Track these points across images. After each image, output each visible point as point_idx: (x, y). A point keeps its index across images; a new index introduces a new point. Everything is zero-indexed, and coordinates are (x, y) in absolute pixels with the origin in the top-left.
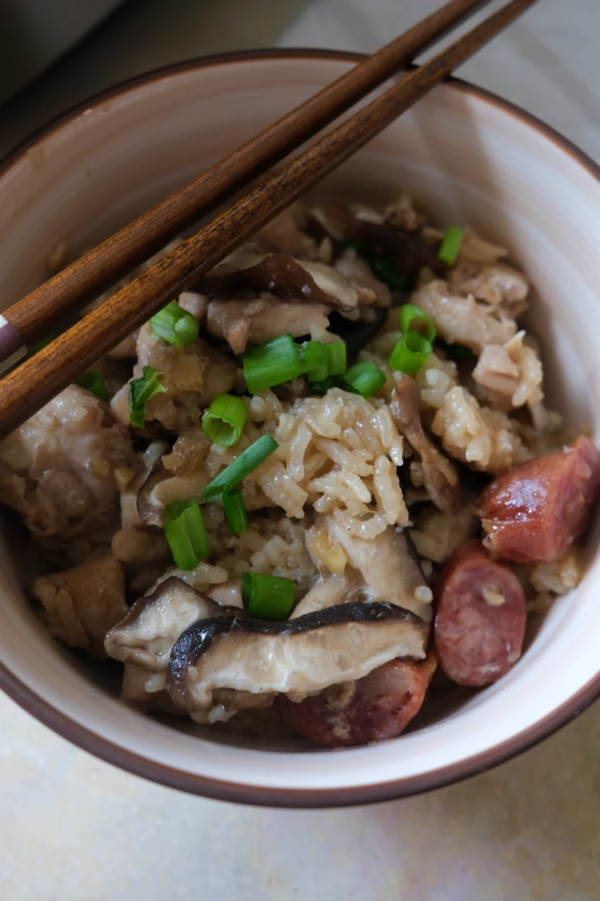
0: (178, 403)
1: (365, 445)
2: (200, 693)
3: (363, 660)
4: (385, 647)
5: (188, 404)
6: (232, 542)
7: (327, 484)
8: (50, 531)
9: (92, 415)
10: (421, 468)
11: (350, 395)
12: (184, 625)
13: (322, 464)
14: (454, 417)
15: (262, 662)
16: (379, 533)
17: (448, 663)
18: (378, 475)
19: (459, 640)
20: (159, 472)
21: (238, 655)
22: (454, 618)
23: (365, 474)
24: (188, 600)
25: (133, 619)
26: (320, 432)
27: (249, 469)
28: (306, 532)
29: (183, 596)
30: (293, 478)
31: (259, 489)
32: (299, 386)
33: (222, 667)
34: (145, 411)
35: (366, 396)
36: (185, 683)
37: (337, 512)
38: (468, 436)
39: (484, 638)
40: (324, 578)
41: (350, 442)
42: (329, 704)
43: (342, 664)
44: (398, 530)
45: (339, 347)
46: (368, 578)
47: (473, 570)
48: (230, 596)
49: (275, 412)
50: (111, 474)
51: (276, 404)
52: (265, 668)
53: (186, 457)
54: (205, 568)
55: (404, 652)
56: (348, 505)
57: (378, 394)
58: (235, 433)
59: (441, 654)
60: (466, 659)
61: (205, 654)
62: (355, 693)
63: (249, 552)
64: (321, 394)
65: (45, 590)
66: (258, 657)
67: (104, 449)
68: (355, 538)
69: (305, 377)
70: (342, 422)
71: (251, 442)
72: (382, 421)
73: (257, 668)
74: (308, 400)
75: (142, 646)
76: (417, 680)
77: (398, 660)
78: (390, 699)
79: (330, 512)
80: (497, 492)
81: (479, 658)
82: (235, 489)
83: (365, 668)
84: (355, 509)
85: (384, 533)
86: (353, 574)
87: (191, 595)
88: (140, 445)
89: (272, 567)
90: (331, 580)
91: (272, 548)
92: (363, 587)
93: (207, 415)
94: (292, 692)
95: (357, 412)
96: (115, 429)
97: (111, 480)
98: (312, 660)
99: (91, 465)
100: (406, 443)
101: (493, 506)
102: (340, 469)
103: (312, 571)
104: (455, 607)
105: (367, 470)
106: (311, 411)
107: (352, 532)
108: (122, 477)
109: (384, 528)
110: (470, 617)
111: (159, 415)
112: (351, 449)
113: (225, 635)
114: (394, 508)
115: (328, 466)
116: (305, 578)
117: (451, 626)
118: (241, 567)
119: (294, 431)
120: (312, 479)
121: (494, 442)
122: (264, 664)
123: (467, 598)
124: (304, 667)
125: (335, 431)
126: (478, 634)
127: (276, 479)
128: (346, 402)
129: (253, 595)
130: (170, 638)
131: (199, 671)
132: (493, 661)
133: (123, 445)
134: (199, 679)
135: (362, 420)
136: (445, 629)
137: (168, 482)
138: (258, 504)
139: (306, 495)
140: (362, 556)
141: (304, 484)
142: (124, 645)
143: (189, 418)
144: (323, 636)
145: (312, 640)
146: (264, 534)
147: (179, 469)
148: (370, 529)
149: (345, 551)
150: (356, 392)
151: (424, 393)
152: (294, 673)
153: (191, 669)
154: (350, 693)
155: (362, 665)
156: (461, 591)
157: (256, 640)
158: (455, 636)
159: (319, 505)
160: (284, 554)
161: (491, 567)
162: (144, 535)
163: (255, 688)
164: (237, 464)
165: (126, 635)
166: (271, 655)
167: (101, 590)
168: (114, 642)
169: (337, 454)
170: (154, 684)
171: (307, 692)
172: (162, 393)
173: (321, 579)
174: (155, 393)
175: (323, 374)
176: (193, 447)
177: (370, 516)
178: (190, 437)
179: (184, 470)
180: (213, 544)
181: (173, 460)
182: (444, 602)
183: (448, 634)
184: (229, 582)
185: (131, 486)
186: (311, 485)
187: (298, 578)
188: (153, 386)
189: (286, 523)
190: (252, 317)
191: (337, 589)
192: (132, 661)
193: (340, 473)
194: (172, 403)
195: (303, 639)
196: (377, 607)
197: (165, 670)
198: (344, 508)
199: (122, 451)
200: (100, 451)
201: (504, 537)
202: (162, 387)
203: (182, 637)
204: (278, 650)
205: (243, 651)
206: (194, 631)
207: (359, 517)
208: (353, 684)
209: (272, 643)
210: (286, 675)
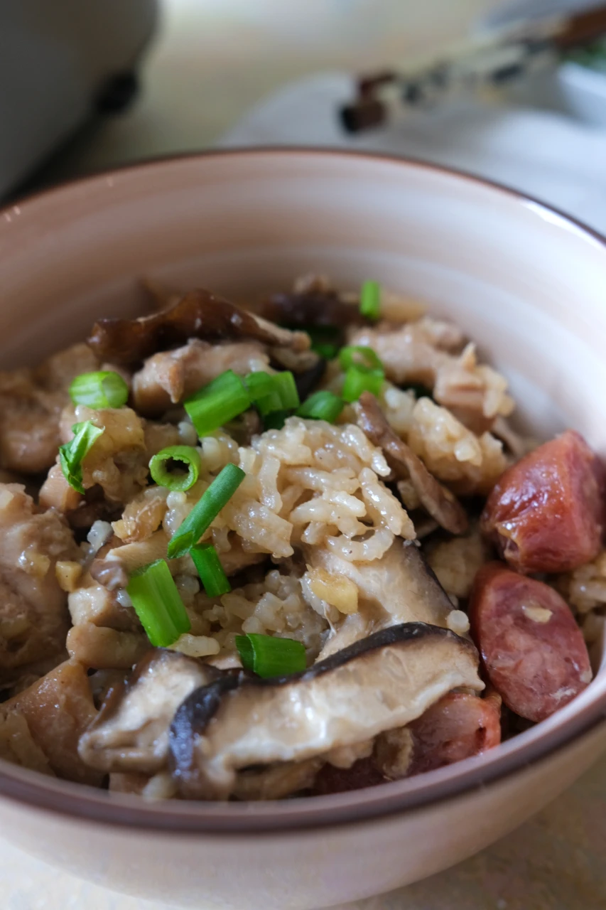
0: (121, 466)
1: (342, 464)
2: (219, 772)
3: (413, 695)
4: (434, 679)
5: (131, 464)
6: (214, 613)
7: (311, 510)
9: (18, 505)
10: (412, 484)
11: (311, 422)
12: (177, 700)
13: (299, 495)
14: (429, 426)
15: (287, 719)
16: (387, 548)
17: (513, 697)
18: (366, 486)
19: (515, 669)
20: (111, 541)
21: (256, 717)
22: (501, 642)
23: (354, 490)
24: (178, 670)
25: (112, 711)
26: (289, 459)
27: (215, 509)
28: (301, 580)
29: (170, 668)
30: (271, 510)
31: (233, 535)
32: (251, 421)
33: (239, 735)
34: (83, 474)
35: (327, 420)
36: (197, 761)
37: (332, 542)
38: (451, 440)
39: (544, 661)
40: (336, 629)
41: (324, 463)
42: (385, 774)
43: (389, 702)
44: (406, 543)
45: (286, 378)
46: (388, 607)
47: (504, 588)
48: (231, 662)
49: (231, 451)
50: (53, 569)
51: (231, 444)
52: (294, 725)
53: (140, 518)
54: (189, 639)
55: (459, 681)
56: (341, 529)
57: (339, 418)
58: (190, 469)
59: (503, 687)
60: (532, 687)
61: (214, 721)
62: (414, 748)
63: (238, 622)
66: (280, 714)
67: (42, 542)
68: (359, 564)
69: (254, 408)
70: (306, 442)
71: (209, 483)
72: (353, 438)
73: (283, 728)
74: (266, 435)
75: (128, 741)
76: (485, 708)
78: (460, 743)
79: (323, 545)
80: (502, 492)
81: (546, 684)
82: (201, 537)
83: (416, 706)
84: (351, 529)
85: (392, 547)
86: (368, 607)
87: (179, 664)
88: (81, 535)
89: (270, 632)
90: (345, 627)
91: (266, 608)
92: (385, 625)
93: (154, 463)
94: (336, 749)
95: (323, 436)
96: (49, 514)
97: (52, 579)
98: (350, 701)
99: (28, 561)
100: (387, 455)
101: (503, 507)
102: (321, 493)
103: (319, 628)
104: (498, 631)
105: (354, 485)
106: (271, 441)
107: (354, 557)
108: (66, 570)
109: (391, 542)
110: (520, 640)
111: (99, 475)
112: (329, 471)
113: (233, 693)
114: (395, 520)
115: (308, 495)
116: (313, 638)
117: (502, 654)
118: (231, 639)
119: (258, 465)
120: (293, 509)
121: (482, 446)
122: (292, 720)
123: (509, 620)
124: (342, 711)
125: (303, 454)
126: (536, 656)
127: (252, 514)
128: (308, 428)
129: (255, 659)
130: (163, 718)
131: (212, 741)
132: (565, 684)
133: (61, 533)
134: (213, 754)
135: (331, 441)
136: (496, 658)
137: (123, 548)
138: (238, 561)
139: (291, 526)
140: (378, 583)
141: (285, 515)
142: (106, 747)
143: (136, 483)
144: (355, 672)
145: (344, 677)
146: (252, 599)
147: (134, 533)
148: (377, 546)
149: (351, 580)
150: (317, 418)
151: (389, 417)
152: (333, 721)
153: (200, 741)
154: (408, 750)
155: (412, 702)
156: (500, 612)
157: (273, 696)
158: (510, 663)
159: (309, 537)
160: (280, 613)
161: (522, 582)
162: (105, 630)
163: (289, 751)
164: (201, 505)
165: (106, 733)
166: (297, 707)
167: (63, 697)
168: (92, 746)
169: (314, 478)
170: (154, 792)
171: (353, 746)
172: (97, 445)
173: (333, 630)
174: (91, 442)
175: (277, 404)
176: (146, 508)
177: (369, 535)
178: (140, 501)
179: (139, 534)
180: (193, 618)
181: (124, 526)
182: (484, 628)
183: (501, 663)
184: (224, 653)
185: (80, 582)
186: (293, 515)
187: (305, 638)
188: (86, 434)
189: (274, 575)
190: (186, 361)
191: (356, 633)
192: (119, 767)
193: (325, 497)
194: (111, 461)
195: (331, 678)
196: (409, 626)
197: (167, 764)
198: (339, 534)
199: (62, 542)
200: (33, 545)
201: (527, 532)
202: (96, 432)
203: (179, 710)
204: (305, 699)
205: (261, 710)
206: (194, 699)
207: (357, 538)
208: (407, 732)
209: (293, 694)
210: (323, 725)
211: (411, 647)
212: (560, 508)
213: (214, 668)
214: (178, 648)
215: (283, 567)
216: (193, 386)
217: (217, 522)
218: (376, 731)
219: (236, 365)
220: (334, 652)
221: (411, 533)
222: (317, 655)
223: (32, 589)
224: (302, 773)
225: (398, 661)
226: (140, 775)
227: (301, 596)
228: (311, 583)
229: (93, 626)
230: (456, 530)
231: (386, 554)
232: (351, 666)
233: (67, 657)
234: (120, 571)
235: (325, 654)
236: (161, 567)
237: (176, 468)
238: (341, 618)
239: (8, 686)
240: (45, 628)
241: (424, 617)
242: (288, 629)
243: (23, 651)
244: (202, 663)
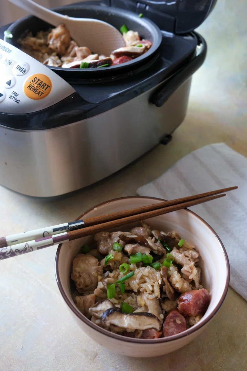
0: (115, 263)
1: (153, 279)
2: (108, 323)
3: (145, 326)
5: (117, 264)
6: (120, 296)
7: (143, 285)
8: (81, 287)
9: (96, 263)
10: (165, 287)
11: (152, 268)
12: (107, 309)
13: (143, 281)
14: (174, 277)
15: (122, 320)
16: (153, 298)
18: (155, 286)
19: (168, 329)
20: (108, 277)
21: (117, 317)
23: (152, 285)
25: (96, 306)
26: (144, 274)
27: (127, 278)
28: (137, 297)
29: (108, 303)
30: (136, 282)
31: (129, 284)
32: (141, 264)
33: (113, 319)
34: (108, 263)
35: (155, 269)
36: (105, 320)
37: (145, 292)
38: (177, 282)
39: (174, 330)
41: (150, 277)
43: (140, 325)
44: (158, 298)
45: (151, 258)
46: (149, 308)
47: (174, 314)
48: (119, 306)
51: (135, 267)
52: (123, 321)
54: (114, 299)
55: (154, 327)
56: (147, 291)
57: (158, 269)
58: (125, 270)
59: (164, 332)
60: (169, 334)
61: (110, 315)
62: (142, 334)
63: (123, 299)
64: (146, 267)
65: (78, 298)
66: (121, 319)
68: (148, 299)
69: (142, 262)
70: (149, 273)
71: (129, 273)
72: (158, 274)
74: (142, 267)
75: (97, 312)
76: (156, 333)
77: (153, 328)
78: (150, 337)
79: (143, 292)
80: (182, 296)
82: (123, 282)
83: (145, 328)
84: (149, 292)
85: (155, 298)
86: (146, 306)
87: (110, 303)
88: (105, 272)
89: (128, 303)
91: (129, 299)
92: (148, 311)
93: (121, 266)
94: (127, 328)
95: (153, 272)
96: (100, 266)
97: (97, 278)
99: (94, 273)
100: (162, 280)
101: (181, 299)
103: (137, 306)
104: (169, 321)
105: (153, 284)
106: (143, 269)
107: (147, 297)
108: (100, 277)
109: (154, 297)
110: (172, 324)
111: (110, 264)
112: (150, 279)
113: (115, 312)
114: (157, 293)
115: (145, 282)
116: (135, 308)
117: (167, 325)
118: (121, 301)
119: (138, 273)
121: (183, 285)
122: (123, 320)
123: (172, 320)
124: (131, 323)
125: (147, 274)
126: (173, 329)
127: (133, 282)
128: (151, 269)
129: (123, 307)
130: (103, 311)
131: (108, 318)
133: (101, 270)
134: (108, 320)
135: (154, 273)
136: (166, 326)
137: (109, 279)
138: (128, 288)
139: (139, 287)
140: (149, 303)
141: (139, 284)
142: (93, 311)
143: (117, 267)
144: (137, 317)
145: (135, 317)
146: (128, 296)
147: (112, 277)
148: (151, 297)
149: (145, 301)
150: (154, 268)
151: (169, 272)
152: (129, 324)
153: (107, 317)
156: (171, 318)
157: (122, 315)
158: (168, 328)
159: (141, 290)
160: (131, 301)
161: (179, 314)
162: (101, 291)
163: (120, 325)
164: (125, 277)
165: (94, 309)
166: (124, 319)
167: (90, 300)
168: (91, 310)
169: (147, 280)
170: (98, 321)
171: (131, 329)
172: (112, 259)
173: (139, 308)
174: (111, 259)
175: (147, 262)
176: (116, 273)
177: (152, 294)
178: (116, 271)
179: (113, 277)
180: (116, 295)
181: (111, 275)
182: (166, 319)
183: (166, 327)
184: (118, 304)
185: (101, 280)
186: (140, 285)
187: (134, 307)
188: (111, 257)
189: (133, 294)
190: (134, 248)
191: (142, 310)
192: (94, 315)
193: (147, 284)
194: (113, 262)
195: (132, 317)
196: (150, 314)
197: (101, 318)
198: (146, 292)
199: (101, 272)
200: (96, 271)
201: (182, 305)
202: (112, 258)
203: (106, 311)
204: (126, 318)
205: (118, 317)
206: (109, 310)
207: (149, 294)
208: (142, 331)
209: (125, 316)
210: (127, 323)
211: (148, 318)
212: (189, 304)
213: (115, 306)
214: (111, 300)
215: (135, 293)
216: (134, 253)
217: (127, 280)
218: (135, 328)
219: (143, 252)
221: (159, 297)
222: (134, 311)
223: (93, 278)
224: (121, 330)
225: (145, 319)
226: (97, 318)
227: (136, 299)
228: (139, 298)
229: (100, 289)
230: (171, 299)
231: (152, 299)
232: (136, 316)
233: (94, 293)
234: (106, 284)
235: (135, 312)
236: (113, 285)
237: (123, 268)
238: (141, 307)
239: (83, 293)
240: (93, 285)
241: (155, 313)
242: (132, 304)
243: (87, 288)
244: (113, 304)
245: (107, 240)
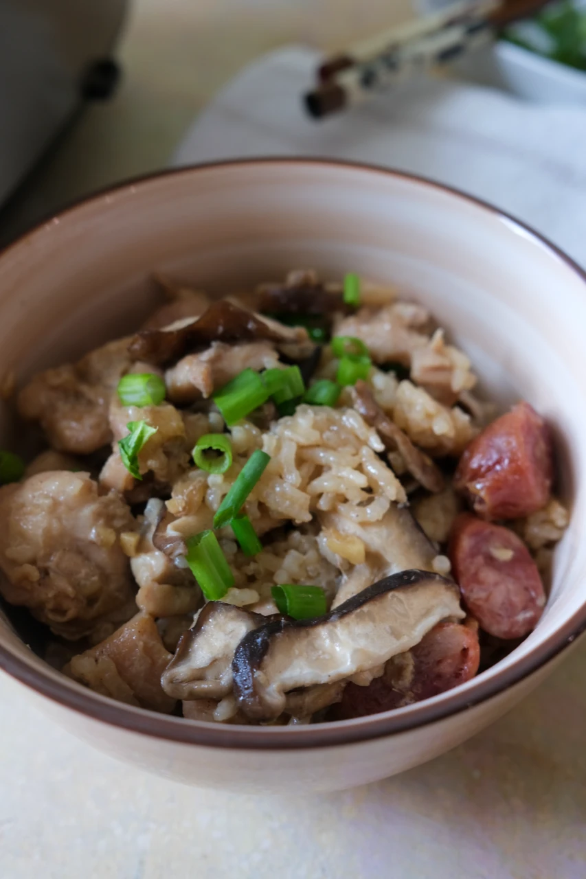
0: (168, 454)
1: (345, 443)
2: (274, 697)
3: (413, 627)
4: (427, 613)
5: (175, 451)
6: (251, 568)
7: (324, 483)
8: (72, 613)
9: (87, 490)
10: (400, 454)
11: (317, 408)
12: (235, 642)
13: (312, 469)
14: (411, 405)
15: (320, 652)
16: (385, 511)
17: (487, 621)
18: (366, 461)
19: (487, 599)
20: (165, 517)
21: (297, 652)
22: (476, 579)
23: (356, 465)
24: (232, 619)
25: (184, 655)
26: (303, 441)
27: (248, 488)
28: (318, 539)
29: (226, 617)
30: (292, 485)
31: (262, 506)
32: (270, 410)
33: (286, 668)
34: (139, 463)
35: (329, 405)
36: (256, 690)
37: (342, 508)
38: (429, 416)
39: (509, 591)
40: (347, 575)
41: (331, 443)
42: (394, 687)
43: (396, 634)
44: (400, 506)
45: (295, 372)
46: (389, 558)
47: (475, 534)
48: (269, 609)
49: (255, 437)
50: (118, 539)
51: (255, 431)
52: (327, 656)
53: (187, 496)
54: (236, 591)
55: (446, 613)
56: (349, 496)
57: (340, 403)
58: (226, 455)
59: (478, 614)
60: (500, 612)
61: (266, 657)
62: (415, 667)
63: (270, 575)
64: (291, 413)
65: (83, 663)
66: (315, 649)
67: (107, 518)
68: (364, 524)
69: (271, 399)
70: (316, 426)
71: (242, 466)
72: (352, 420)
73: (318, 659)
74: (282, 421)
75: (199, 676)
76: (467, 633)
77: (440, 625)
78: (449, 661)
79: (334, 510)
80: (471, 458)
81: (511, 609)
82: (239, 512)
83: (415, 635)
84: (356, 496)
85: (389, 510)
86: (374, 559)
87: (233, 613)
88: (138, 509)
89: (295, 581)
90: (355, 574)
91: (291, 561)
92: (386, 571)
93: (196, 452)
94: (358, 673)
95: (327, 419)
96: (111, 495)
97: (118, 548)
98: (367, 636)
99: (98, 535)
100: (380, 434)
101: (473, 470)
102: (330, 468)
103: (333, 575)
104: (473, 569)
105: (356, 460)
106: (287, 427)
107: (360, 519)
108: (129, 539)
109: (388, 506)
110: (489, 576)
111: (152, 464)
112: (335, 449)
113: (279, 635)
114: (391, 488)
115: (318, 471)
116: (330, 583)
117: (476, 588)
118: (267, 588)
119: (278, 448)
120: (309, 483)
121: (454, 419)
122: (324, 653)
123: (480, 559)
124: (362, 643)
125: (314, 437)
126: (502, 588)
127: (278, 489)
128: (316, 414)
129: (288, 604)
130: (225, 657)
131: (265, 674)
132: (525, 608)
133: (122, 510)
134: (268, 682)
135: (335, 423)
136: (472, 591)
137: (177, 522)
138: (266, 526)
139: (308, 497)
140: (378, 539)
141: (303, 488)
142: (182, 682)
143: (180, 466)
144: (369, 612)
145: (361, 617)
146: (280, 554)
147: (184, 509)
148: (376, 510)
149: (359, 538)
150: (320, 404)
151: (378, 398)
152: (356, 652)
153: (258, 674)
154: (411, 668)
155: (413, 632)
156: (473, 554)
157: (308, 634)
158: (483, 595)
159: (323, 505)
160: (303, 566)
161: (489, 529)
162: (166, 587)
163: (324, 678)
164: (236, 487)
165: (182, 671)
166: (327, 642)
167: (141, 643)
168: (171, 681)
169: (323, 456)
170: (223, 710)
171: (370, 670)
172: (151, 438)
173: (345, 577)
174: (146, 438)
175: (289, 395)
176: (191, 488)
177: (370, 501)
178: (184, 481)
179: (188, 510)
180: (235, 573)
181: (176, 503)
182: (461, 567)
183: (477, 595)
184: (263, 601)
185: (141, 548)
186: (310, 488)
187: (323, 584)
188: (142, 433)
189: (296, 535)
190: (213, 361)
191: (364, 578)
192: (193, 696)
193: (333, 472)
194: (160, 450)
195: (351, 619)
196: (407, 573)
197: (233, 691)
198: (346, 501)
199: (123, 517)
200: (101, 522)
201: (492, 490)
202: (151, 431)
203: (237, 651)
204: (333, 637)
205: (300, 646)
206: (248, 640)
207: (362, 504)
208: (409, 655)
209: (323, 632)
210: (348, 655)
211: (410, 590)
212: (517, 470)
213: (255, 614)
214: (227, 600)
215: (302, 529)
216: (221, 383)
217: (251, 497)
218: (388, 657)
219: (253, 363)
220: (349, 597)
221: (403, 498)
222: (332, 597)
223: (102, 557)
224: (333, 691)
225: (401, 601)
226: (210, 701)
227: (317, 550)
228: (325, 540)
229: (156, 586)
230: (435, 489)
231: (385, 516)
232: (365, 608)
233: (138, 610)
234: (182, 544)
235: (341, 599)
236: (209, 536)
237: (213, 455)
238: (350, 567)
239: (87, 633)
240: (113, 586)
241: (415, 564)
242: (310, 578)
243: (97, 606)
244: (246, 611)
245: (78, 396)
